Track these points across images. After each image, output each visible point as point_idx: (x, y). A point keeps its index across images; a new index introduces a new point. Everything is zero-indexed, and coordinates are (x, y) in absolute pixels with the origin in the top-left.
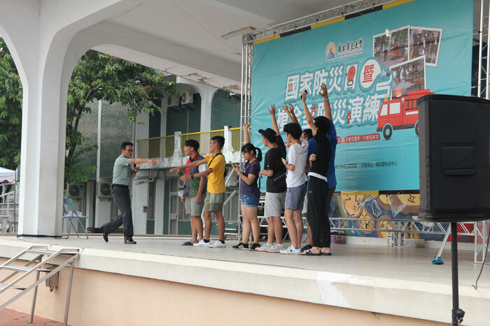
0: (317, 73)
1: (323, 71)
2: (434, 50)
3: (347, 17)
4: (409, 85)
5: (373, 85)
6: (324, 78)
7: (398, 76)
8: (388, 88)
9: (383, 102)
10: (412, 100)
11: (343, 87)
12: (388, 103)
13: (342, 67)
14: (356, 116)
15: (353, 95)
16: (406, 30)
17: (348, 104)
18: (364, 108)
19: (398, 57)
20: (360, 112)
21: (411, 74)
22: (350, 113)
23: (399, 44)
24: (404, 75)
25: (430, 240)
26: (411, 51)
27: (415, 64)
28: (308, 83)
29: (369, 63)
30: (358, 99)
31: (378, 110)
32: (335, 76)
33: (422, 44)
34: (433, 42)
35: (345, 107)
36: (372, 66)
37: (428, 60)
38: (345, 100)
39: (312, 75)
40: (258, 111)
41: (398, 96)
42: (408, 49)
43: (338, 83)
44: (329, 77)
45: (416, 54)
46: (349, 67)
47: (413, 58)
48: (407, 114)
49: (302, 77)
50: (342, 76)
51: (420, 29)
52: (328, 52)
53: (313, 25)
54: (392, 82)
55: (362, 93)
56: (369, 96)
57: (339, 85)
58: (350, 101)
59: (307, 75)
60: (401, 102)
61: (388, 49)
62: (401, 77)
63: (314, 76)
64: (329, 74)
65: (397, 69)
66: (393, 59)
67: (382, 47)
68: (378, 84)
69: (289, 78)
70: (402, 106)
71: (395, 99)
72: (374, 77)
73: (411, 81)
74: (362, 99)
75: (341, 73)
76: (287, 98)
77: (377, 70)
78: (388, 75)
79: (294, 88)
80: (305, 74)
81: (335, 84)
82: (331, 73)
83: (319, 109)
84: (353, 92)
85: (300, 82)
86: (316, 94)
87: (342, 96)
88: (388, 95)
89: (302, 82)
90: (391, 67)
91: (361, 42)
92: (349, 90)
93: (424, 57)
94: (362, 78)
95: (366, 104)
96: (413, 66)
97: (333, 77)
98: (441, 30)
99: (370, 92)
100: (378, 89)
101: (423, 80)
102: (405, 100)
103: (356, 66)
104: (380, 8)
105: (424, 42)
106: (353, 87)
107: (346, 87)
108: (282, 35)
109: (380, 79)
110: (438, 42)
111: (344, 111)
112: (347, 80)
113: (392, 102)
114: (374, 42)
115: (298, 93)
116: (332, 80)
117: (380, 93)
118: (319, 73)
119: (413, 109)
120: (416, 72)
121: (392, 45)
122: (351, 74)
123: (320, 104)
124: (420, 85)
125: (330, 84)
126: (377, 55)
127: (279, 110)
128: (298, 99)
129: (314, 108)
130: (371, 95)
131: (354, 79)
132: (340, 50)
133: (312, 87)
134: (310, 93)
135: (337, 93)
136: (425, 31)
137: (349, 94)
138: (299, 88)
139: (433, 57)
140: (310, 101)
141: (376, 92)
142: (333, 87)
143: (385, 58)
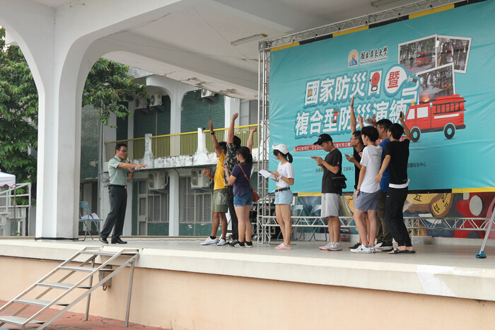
0: (338, 79)
1: (345, 77)
2: (463, 57)
3: (371, 26)
4: (437, 90)
5: (399, 90)
6: (346, 83)
7: (425, 82)
8: (415, 93)
9: (410, 106)
10: (441, 105)
11: (366, 93)
12: (415, 107)
13: (365, 73)
15: (378, 100)
16: (434, 38)
17: (372, 108)
18: (389, 112)
19: (425, 65)
21: (439, 80)
22: (374, 117)
23: (425, 52)
24: (431, 81)
25: (438, 236)
26: (438, 58)
27: (442, 71)
28: (329, 88)
29: (394, 69)
30: (383, 103)
32: (357, 82)
33: (449, 52)
34: (462, 50)
35: (369, 111)
36: (397, 73)
37: (457, 67)
38: (369, 105)
39: (333, 81)
40: (276, 115)
41: (426, 101)
42: (435, 57)
43: (362, 88)
44: (351, 83)
45: (444, 61)
46: (372, 74)
47: (440, 65)
48: (435, 117)
49: (323, 82)
50: (365, 82)
51: (448, 38)
52: (350, 59)
53: (335, 33)
54: (419, 88)
55: (387, 98)
56: (394, 101)
57: (362, 91)
58: (375, 105)
59: (328, 81)
60: (429, 106)
61: (415, 56)
62: (429, 83)
63: (335, 82)
64: (351, 80)
65: (425, 76)
66: (420, 66)
67: (408, 54)
68: (404, 90)
69: (309, 84)
70: (430, 110)
71: (422, 104)
72: (400, 83)
73: (440, 87)
74: (387, 104)
75: (364, 79)
76: (307, 103)
77: (403, 76)
78: (415, 81)
79: (314, 93)
80: (325, 80)
81: (358, 90)
82: (354, 79)
83: (341, 113)
84: (378, 97)
85: (321, 88)
86: (337, 99)
87: (366, 100)
88: (415, 100)
89: (322, 88)
90: (417, 74)
91: (385, 49)
92: (373, 95)
93: (452, 64)
94: (387, 84)
95: (391, 109)
96: (441, 73)
97: (356, 83)
98: (470, 39)
99: (395, 97)
100: (404, 94)
101: (452, 86)
102: (433, 105)
103: (380, 72)
104: (406, 18)
105: (452, 50)
106: (378, 92)
107: (370, 92)
108: (302, 43)
109: (405, 84)
110: (467, 50)
111: (368, 115)
112: (370, 86)
113: (419, 106)
114: (399, 49)
115: (319, 97)
116: (354, 85)
117: (406, 98)
118: (340, 78)
119: (441, 113)
120: (444, 80)
121: (418, 53)
122: (375, 80)
123: (342, 109)
124: (449, 90)
125: (353, 90)
126: (403, 62)
127: (299, 114)
128: (319, 103)
129: (336, 112)
130: (397, 100)
131: (379, 84)
132: (363, 57)
133: (333, 92)
134: (331, 97)
135: (361, 98)
136: (453, 40)
137: (373, 99)
138: (320, 93)
139: (461, 64)
140: (332, 105)
141: (402, 97)
142: (356, 92)
143: (411, 65)
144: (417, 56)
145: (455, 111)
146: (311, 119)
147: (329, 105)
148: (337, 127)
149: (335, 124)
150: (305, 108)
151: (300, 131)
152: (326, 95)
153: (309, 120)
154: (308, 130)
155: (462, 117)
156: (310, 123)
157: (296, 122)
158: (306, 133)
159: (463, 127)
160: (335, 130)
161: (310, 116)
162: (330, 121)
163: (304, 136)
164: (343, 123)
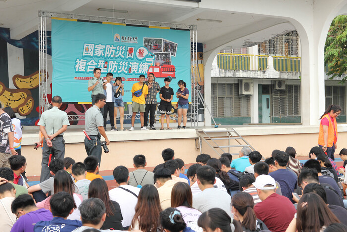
0: (107, 46)
1: (112, 46)
2: (174, 50)
3: (127, 25)
4: (163, 61)
5: (144, 58)
6: (112, 49)
7: (158, 57)
8: (153, 61)
9: (150, 66)
10: (165, 68)
11: (126, 56)
12: (153, 67)
13: (125, 47)
14: (134, 70)
15: (132, 61)
16: (161, 40)
17: (129, 64)
18: (139, 67)
19: (157, 49)
20: (137, 69)
21: (164, 57)
22: (130, 68)
23: (157, 44)
24: (160, 57)
27: (166, 54)
28: (101, 49)
29: (141, 48)
30: (135, 63)
31: (147, 69)
32: (120, 50)
33: (168, 47)
34: (174, 47)
35: (127, 65)
36: (143, 50)
37: (172, 54)
38: (127, 62)
39: (104, 46)
41: (158, 65)
42: (162, 48)
43: (123, 53)
44: (116, 50)
45: (166, 50)
46: (129, 48)
48: (162, 73)
49: (96, 46)
51: (168, 41)
52: (115, 38)
53: (104, 22)
54: (154, 59)
55: (137, 61)
56: (142, 63)
57: (123, 55)
58: (131, 63)
59: (100, 45)
61: (152, 45)
63: (105, 47)
64: (116, 48)
65: (157, 54)
66: (155, 50)
67: (148, 43)
68: (147, 59)
69: (85, 44)
70: (160, 69)
71: (156, 66)
72: (144, 55)
74: (138, 63)
75: (124, 50)
76: (84, 54)
77: (146, 52)
78: (152, 56)
79: (90, 50)
80: (98, 44)
81: (120, 54)
82: (118, 48)
84: (133, 59)
85: (95, 48)
86: (107, 56)
87: (125, 59)
88: (152, 64)
89: (96, 48)
90: (153, 53)
91: (136, 38)
92: (129, 58)
93: (170, 52)
94: (138, 54)
98: (177, 44)
100: (147, 60)
101: (170, 61)
103: (134, 48)
104: (148, 27)
106: (132, 57)
107: (128, 56)
108: (79, 21)
109: (147, 56)
110: (176, 48)
111: (126, 67)
112: (128, 54)
114: (144, 40)
115: (94, 53)
116: (118, 51)
117: (148, 62)
118: (109, 46)
119: (165, 71)
120: (166, 57)
121: (154, 44)
122: (131, 51)
123: (110, 62)
124: (169, 63)
125: (117, 53)
126: (146, 46)
127: (78, 59)
128: (94, 56)
129: (106, 62)
130: (143, 62)
131: (133, 53)
132: (123, 38)
133: (104, 52)
134: (103, 54)
135: (122, 58)
136: (170, 43)
137: (129, 60)
138: (94, 51)
139: (174, 53)
140: (103, 58)
141: (145, 61)
142: (119, 55)
143: (151, 48)
144: (154, 45)
145: (171, 71)
146: (88, 64)
147: (101, 58)
148: (107, 70)
149: (106, 68)
150: (83, 57)
151: (78, 69)
152: (99, 52)
153: (86, 64)
154: (86, 69)
155: (174, 74)
156: (87, 65)
157: (76, 64)
158: (84, 70)
159: (175, 78)
160: (106, 71)
161: (87, 62)
162: (102, 66)
163: (82, 72)
164: (111, 69)
